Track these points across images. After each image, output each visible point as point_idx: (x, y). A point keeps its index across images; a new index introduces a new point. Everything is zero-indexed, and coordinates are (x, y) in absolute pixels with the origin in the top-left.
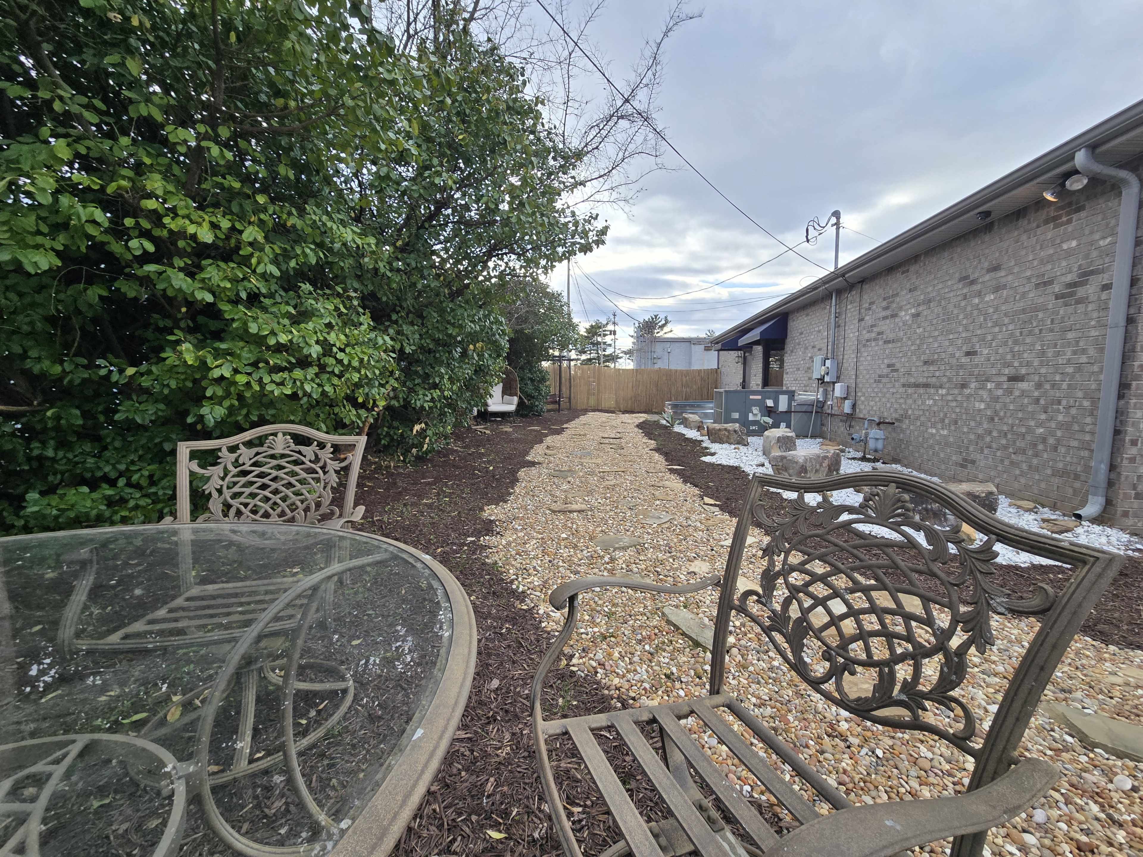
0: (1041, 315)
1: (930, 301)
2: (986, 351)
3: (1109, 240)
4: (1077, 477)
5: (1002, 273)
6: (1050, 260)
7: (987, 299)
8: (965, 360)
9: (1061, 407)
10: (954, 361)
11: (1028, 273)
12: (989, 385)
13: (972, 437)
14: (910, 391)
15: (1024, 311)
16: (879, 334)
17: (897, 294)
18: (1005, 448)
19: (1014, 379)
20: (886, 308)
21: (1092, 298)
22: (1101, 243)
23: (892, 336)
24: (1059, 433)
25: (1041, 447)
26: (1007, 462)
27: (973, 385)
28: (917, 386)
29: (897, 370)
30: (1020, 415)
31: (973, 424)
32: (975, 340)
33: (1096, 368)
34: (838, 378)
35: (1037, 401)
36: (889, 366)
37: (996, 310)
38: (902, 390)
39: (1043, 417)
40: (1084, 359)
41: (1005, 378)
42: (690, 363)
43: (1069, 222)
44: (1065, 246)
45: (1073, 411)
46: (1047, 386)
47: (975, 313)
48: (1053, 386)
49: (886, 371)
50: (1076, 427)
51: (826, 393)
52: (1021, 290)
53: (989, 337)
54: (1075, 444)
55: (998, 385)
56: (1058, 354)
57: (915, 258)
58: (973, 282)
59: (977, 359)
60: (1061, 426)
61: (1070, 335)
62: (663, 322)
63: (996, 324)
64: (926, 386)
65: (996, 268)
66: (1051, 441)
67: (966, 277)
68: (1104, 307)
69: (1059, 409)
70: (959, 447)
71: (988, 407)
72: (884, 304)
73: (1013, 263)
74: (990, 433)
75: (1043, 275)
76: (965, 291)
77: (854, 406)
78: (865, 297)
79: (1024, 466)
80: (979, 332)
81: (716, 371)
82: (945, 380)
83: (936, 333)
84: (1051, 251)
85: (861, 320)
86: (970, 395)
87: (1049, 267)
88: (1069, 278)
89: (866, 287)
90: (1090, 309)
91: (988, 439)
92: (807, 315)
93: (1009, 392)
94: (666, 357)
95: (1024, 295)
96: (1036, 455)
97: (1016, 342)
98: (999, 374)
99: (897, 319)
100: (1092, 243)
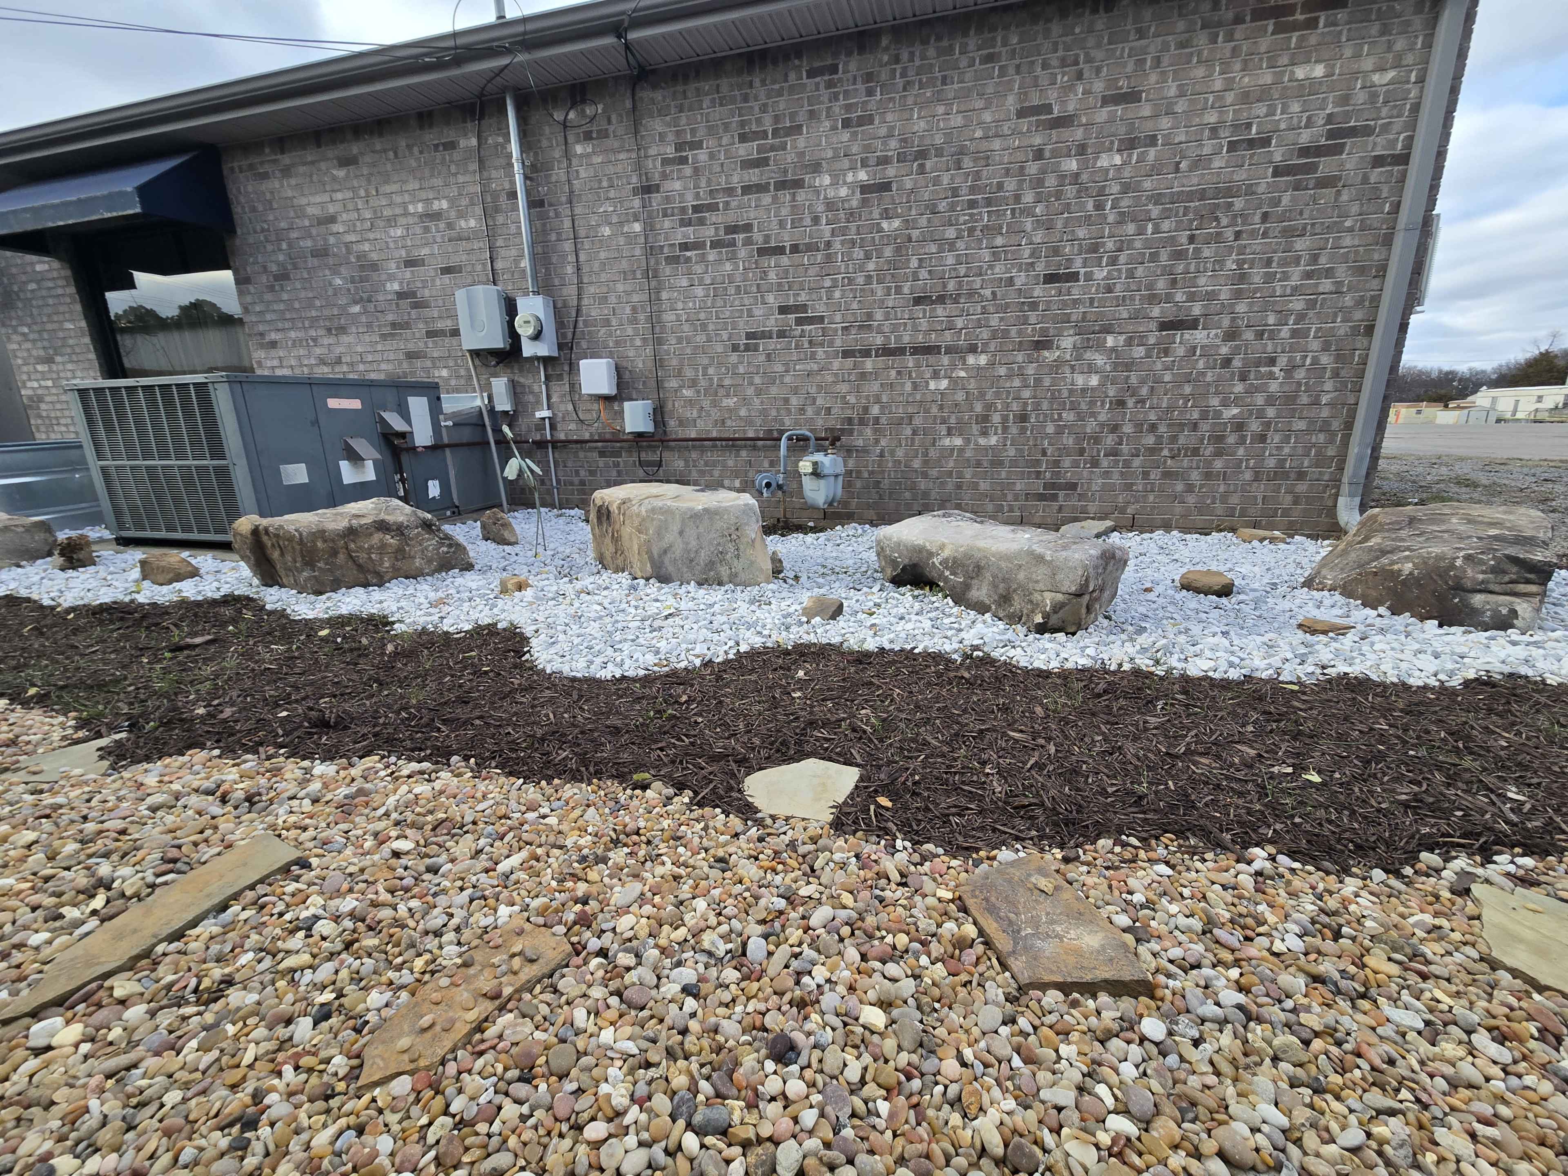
0: (1239, 203)
1: (922, 155)
2: (1100, 274)
3: (1391, 74)
6: (1263, 94)
7: (1104, 161)
8: (1039, 291)
9: (1276, 370)
10: (1008, 295)
11: (1214, 118)
12: (1110, 341)
13: (1069, 441)
14: (869, 364)
15: (1202, 195)
16: (732, 229)
17: (796, 130)
19: (1174, 324)
21: (1351, 178)
22: (1376, 78)
23: (784, 238)
26: (1155, 475)
27: (1064, 342)
28: (886, 351)
29: (815, 320)
30: (1188, 389)
31: (1069, 416)
32: (1068, 249)
35: (1227, 362)
36: (784, 310)
37: (1128, 189)
38: (841, 364)
39: (1239, 388)
40: (1326, 285)
41: (1153, 326)
43: (1312, 24)
44: (1300, 73)
46: (1249, 335)
47: (1070, 191)
48: (1260, 335)
49: (772, 323)
50: (1304, 399)
51: (514, 390)
53: (1111, 245)
54: (1301, 425)
58: (1064, 123)
59: (1076, 290)
60: (1273, 400)
61: (1301, 244)
65: (1130, 98)
66: (1255, 426)
67: (1044, 108)
68: (1372, 196)
69: (1271, 373)
70: (1033, 463)
73: (1173, 92)
75: (1249, 126)
76: (1036, 139)
77: (658, 413)
78: (656, 125)
83: (951, 233)
84: (1268, 79)
86: (1059, 363)
87: (1261, 109)
88: (1305, 137)
89: (646, 94)
90: (1345, 197)
92: (346, 162)
93: (1164, 349)
96: (1218, 453)
97: (1179, 255)
98: (1135, 317)
99: (801, 195)
100: (1355, 75)
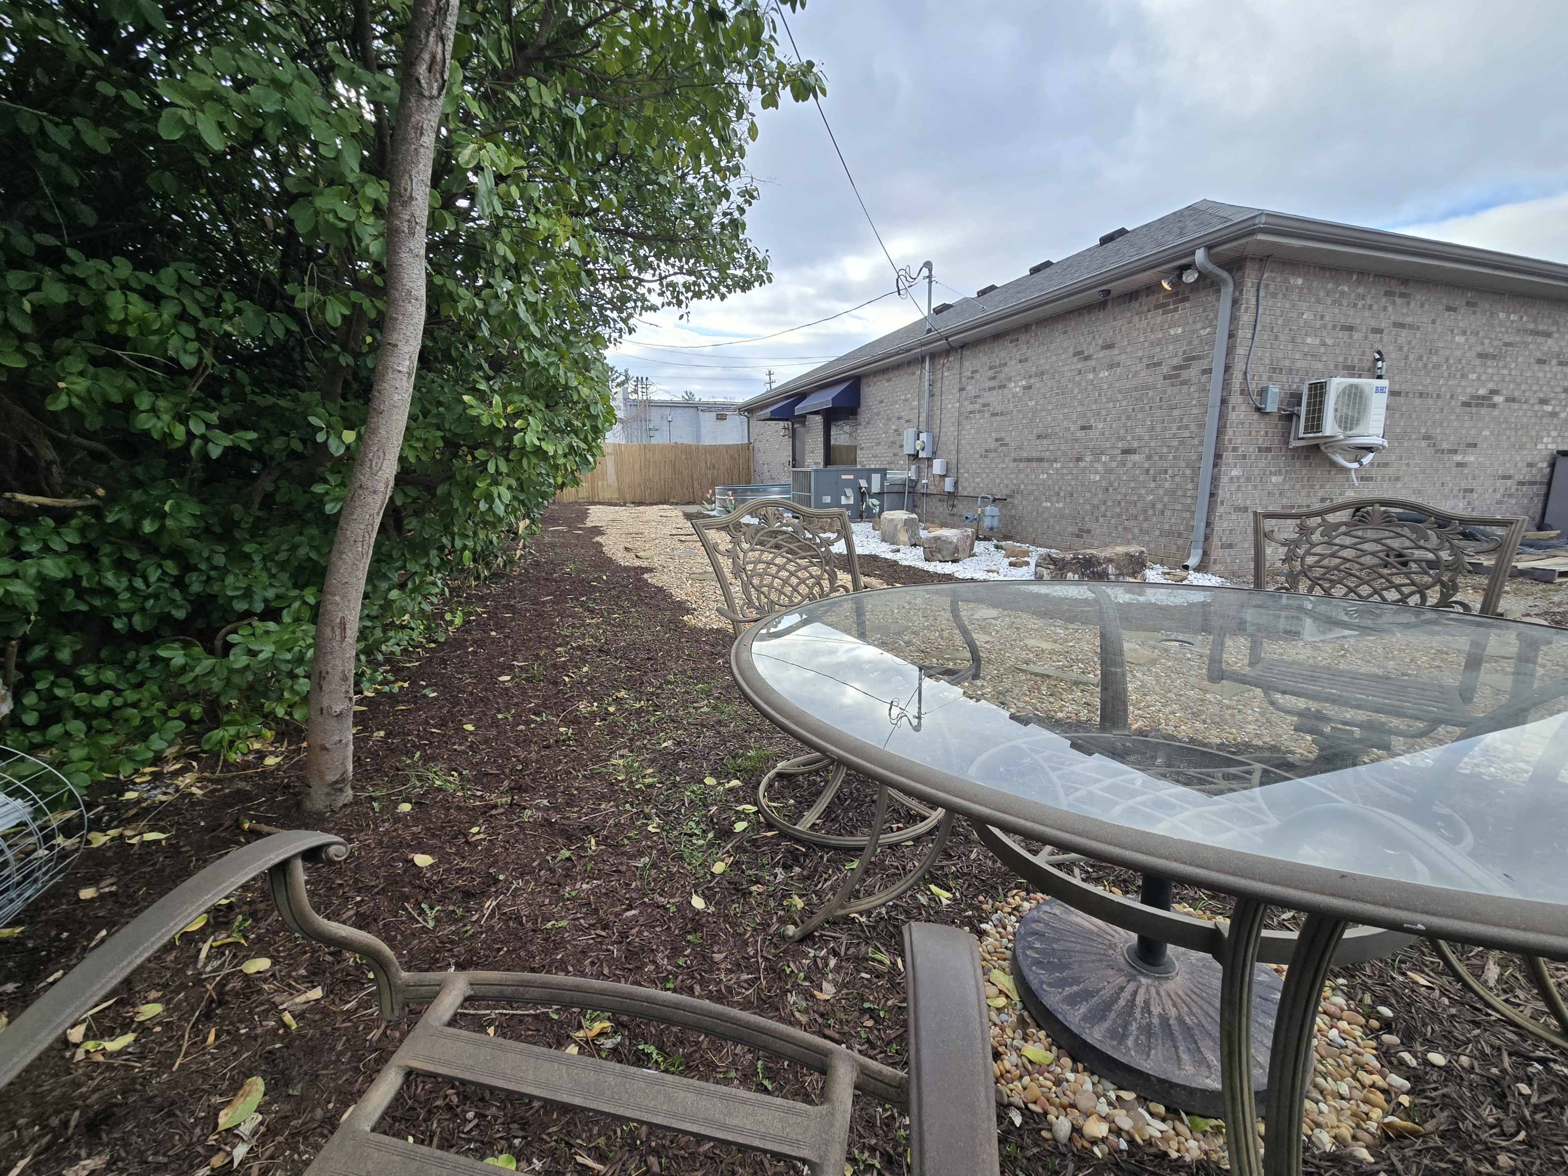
0: (1151, 393)
1: (1042, 373)
2: (1100, 426)
3: (1209, 330)
4: (1180, 535)
5: (1116, 351)
6: (1159, 342)
7: (1101, 375)
8: (1080, 434)
9: (1167, 476)
10: (1068, 435)
11: (1140, 354)
12: (1103, 459)
13: (1088, 507)
14: (1022, 465)
15: (1136, 389)
16: (984, 406)
17: (1005, 364)
18: (1119, 515)
19: (1127, 451)
20: (993, 378)
21: (1195, 380)
22: (1203, 332)
23: (999, 409)
24: (1166, 499)
25: (1150, 512)
26: (1120, 528)
27: (1088, 459)
28: (1029, 460)
29: (1006, 445)
30: (1132, 485)
31: (1088, 495)
32: (1089, 414)
33: (1196, 442)
34: (934, 453)
35: (1148, 471)
36: (997, 440)
37: (1110, 386)
38: (1012, 465)
39: (1153, 485)
40: (1187, 434)
41: (1119, 452)
42: (698, 437)
43: (1176, 310)
44: (1172, 332)
45: (1177, 479)
46: (1156, 458)
47: (1090, 388)
48: (1161, 458)
49: (993, 445)
50: (1180, 493)
51: (919, 471)
52: (1133, 369)
53: (1104, 413)
54: (1179, 507)
55: (1113, 458)
56: (1166, 429)
57: (1026, 327)
58: (1087, 358)
59: (1092, 434)
60: (1166, 492)
61: (1176, 413)
63: (1110, 400)
64: (1040, 460)
65: (1110, 346)
66: (1159, 506)
67: (1082, 352)
68: (1204, 389)
69: (1166, 478)
70: (1075, 518)
71: (1103, 478)
72: (991, 373)
73: (1125, 343)
74: (1105, 503)
75: (1153, 357)
76: (1079, 366)
77: (956, 484)
78: (967, 364)
79: (1136, 531)
80: (1094, 407)
81: (748, 447)
82: (1059, 453)
83: (1050, 407)
84: (1160, 335)
85: (962, 389)
86: (1085, 468)
87: (1158, 349)
88: (1175, 361)
89: (967, 353)
90: (1192, 389)
91: (1103, 508)
92: (889, 381)
93: (1123, 464)
94: (666, 428)
95: (1136, 374)
96: (1146, 520)
97: (1128, 418)
98: (1113, 447)
99: (1006, 391)
100: (1194, 332)
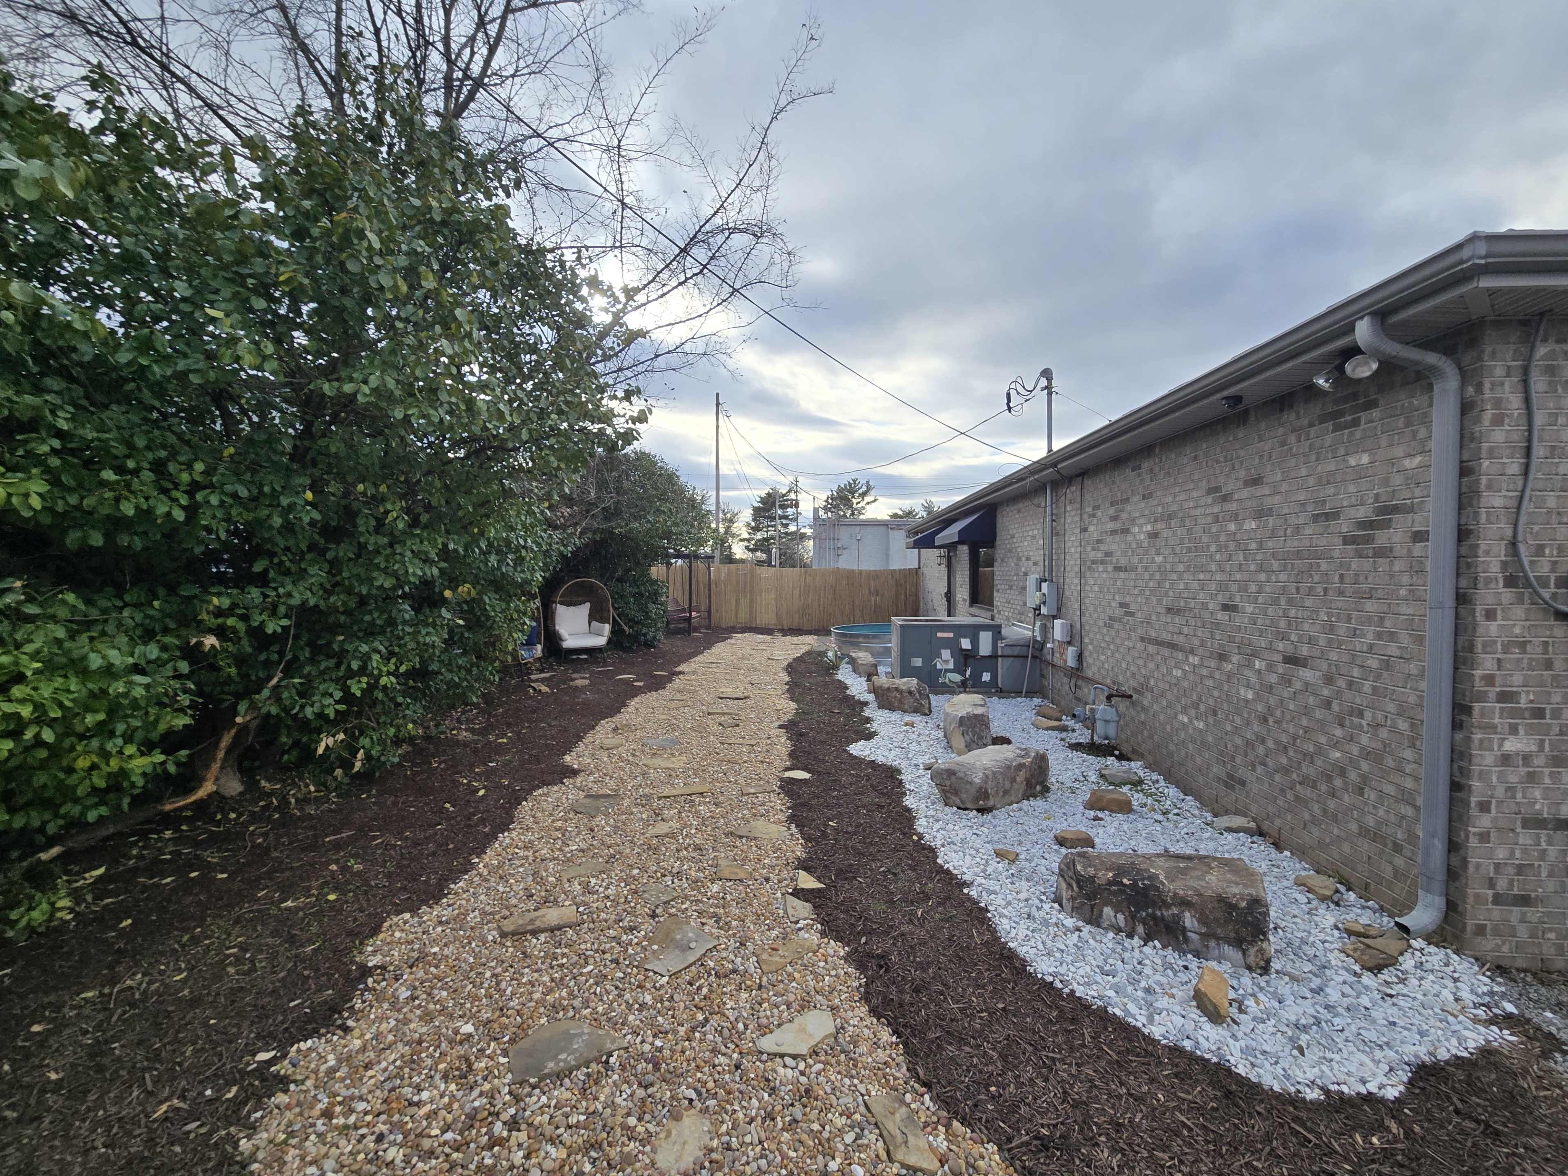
0: (1324, 565)
1: (1170, 517)
2: (1249, 609)
3: (1418, 460)
4: (1397, 848)
5: (1266, 490)
6: (1332, 478)
7: (1246, 526)
8: (1222, 616)
9: (1364, 723)
10: (1206, 615)
11: (1302, 496)
12: (1257, 664)
13: (1239, 741)
14: (1151, 649)
15: (1298, 554)
16: (1107, 554)
17: (1127, 500)
18: (1286, 771)
19: (1292, 660)
20: (1114, 518)
21: (1399, 551)
22: (1408, 463)
23: (1123, 562)
24: (1365, 766)
25: (1338, 782)
26: (1290, 795)
27: (1235, 659)
28: (1159, 643)
29: (1132, 614)
30: (1304, 722)
31: (1238, 720)
32: (1234, 587)
33: (1413, 668)
34: (1059, 609)
35: (1328, 704)
36: (1122, 605)
37: (1260, 547)
38: (1140, 645)
39: (1338, 732)
40: (1393, 649)
41: (1278, 658)
42: (887, 558)
43: (1355, 423)
44: (1352, 461)
45: (1383, 733)
46: (1342, 683)
47: (1232, 545)
48: (1350, 684)
49: (1119, 612)
50: (1390, 762)
51: (1045, 629)
52: (1293, 520)
53: (1253, 588)
54: (1390, 789)
55: (1271, 667)
56: (1354, 633)
57: (1147, 450)
58: (1226, 498)
59: (1239, 620)
60: (1366, 754)
61: (1370, 606)
62: (864, 488)
63: (1261, 569)
64: (1172, 646)
65: (1256, 482)
66: (1353, 775)
67: (1217, 489)
68: (1417, 569)
69: (1361, 726)
70: (1221, 753)
71: (1258, 698)
72: (1112, 511)
73: (1279, 477)
74: (1263, 741)
75: (1324, 502)
76: (1216, 509)
77: (1080, 657)
78: (1088, 497)
79: (1316, 809)
80: (1238, 576)
81: (917, 572)
82: (1196, 642)
83: (1181, 568)
84: (1332, 466)
85: (1084, 530)
86: (1232, 674)
87: (1331, 490)
88: (1362, 513)
89: (1088, 482)
90: (1397, 568)
91: (1261, 750)
92: (1019, 511)
93: (1287, 681)
94: (855, 549)
95: (1298, 529)
96: (1333, 794)
97: (1291, 602)
98: (1270, 648)
99: (1130, 538)
100: (1392, 462)
